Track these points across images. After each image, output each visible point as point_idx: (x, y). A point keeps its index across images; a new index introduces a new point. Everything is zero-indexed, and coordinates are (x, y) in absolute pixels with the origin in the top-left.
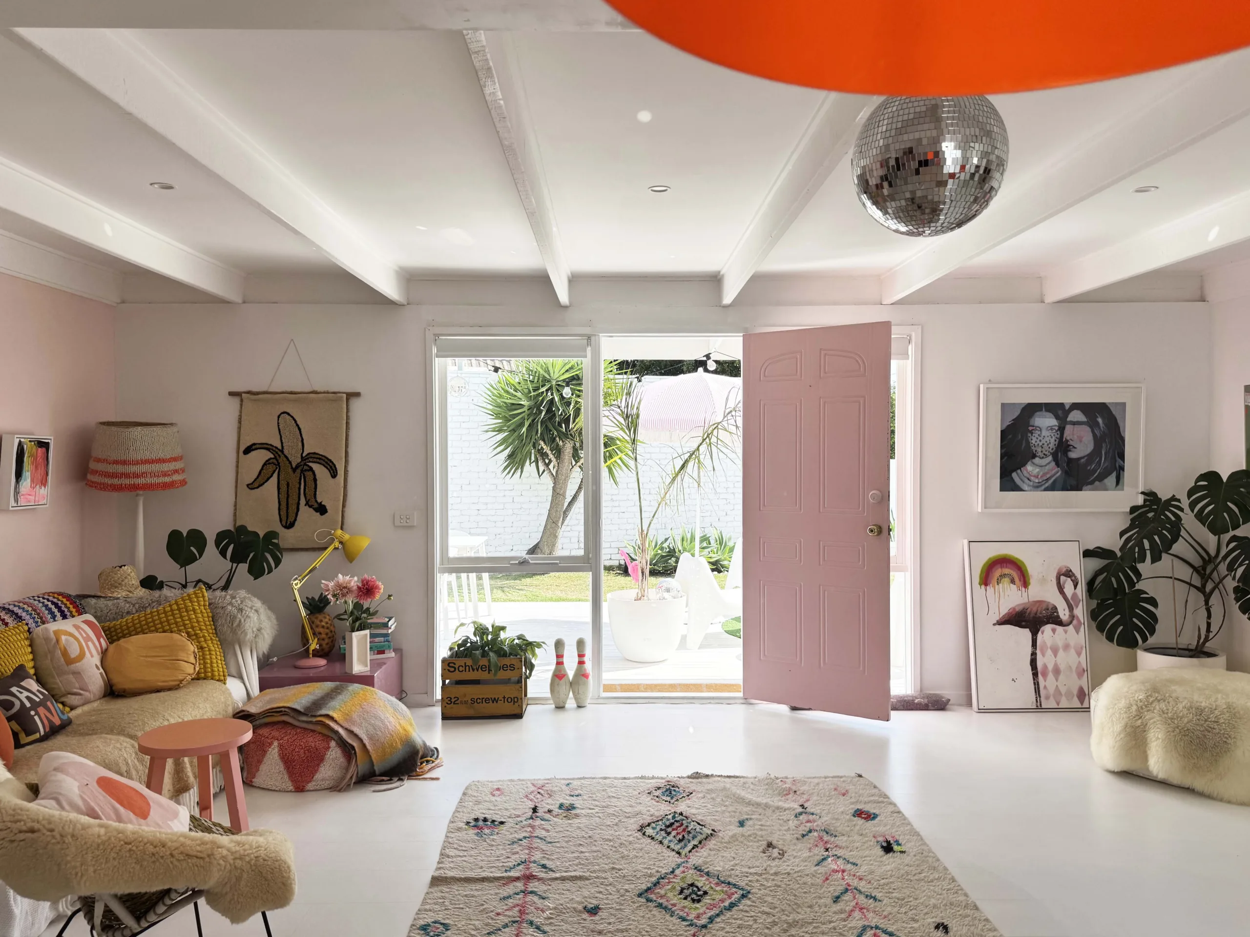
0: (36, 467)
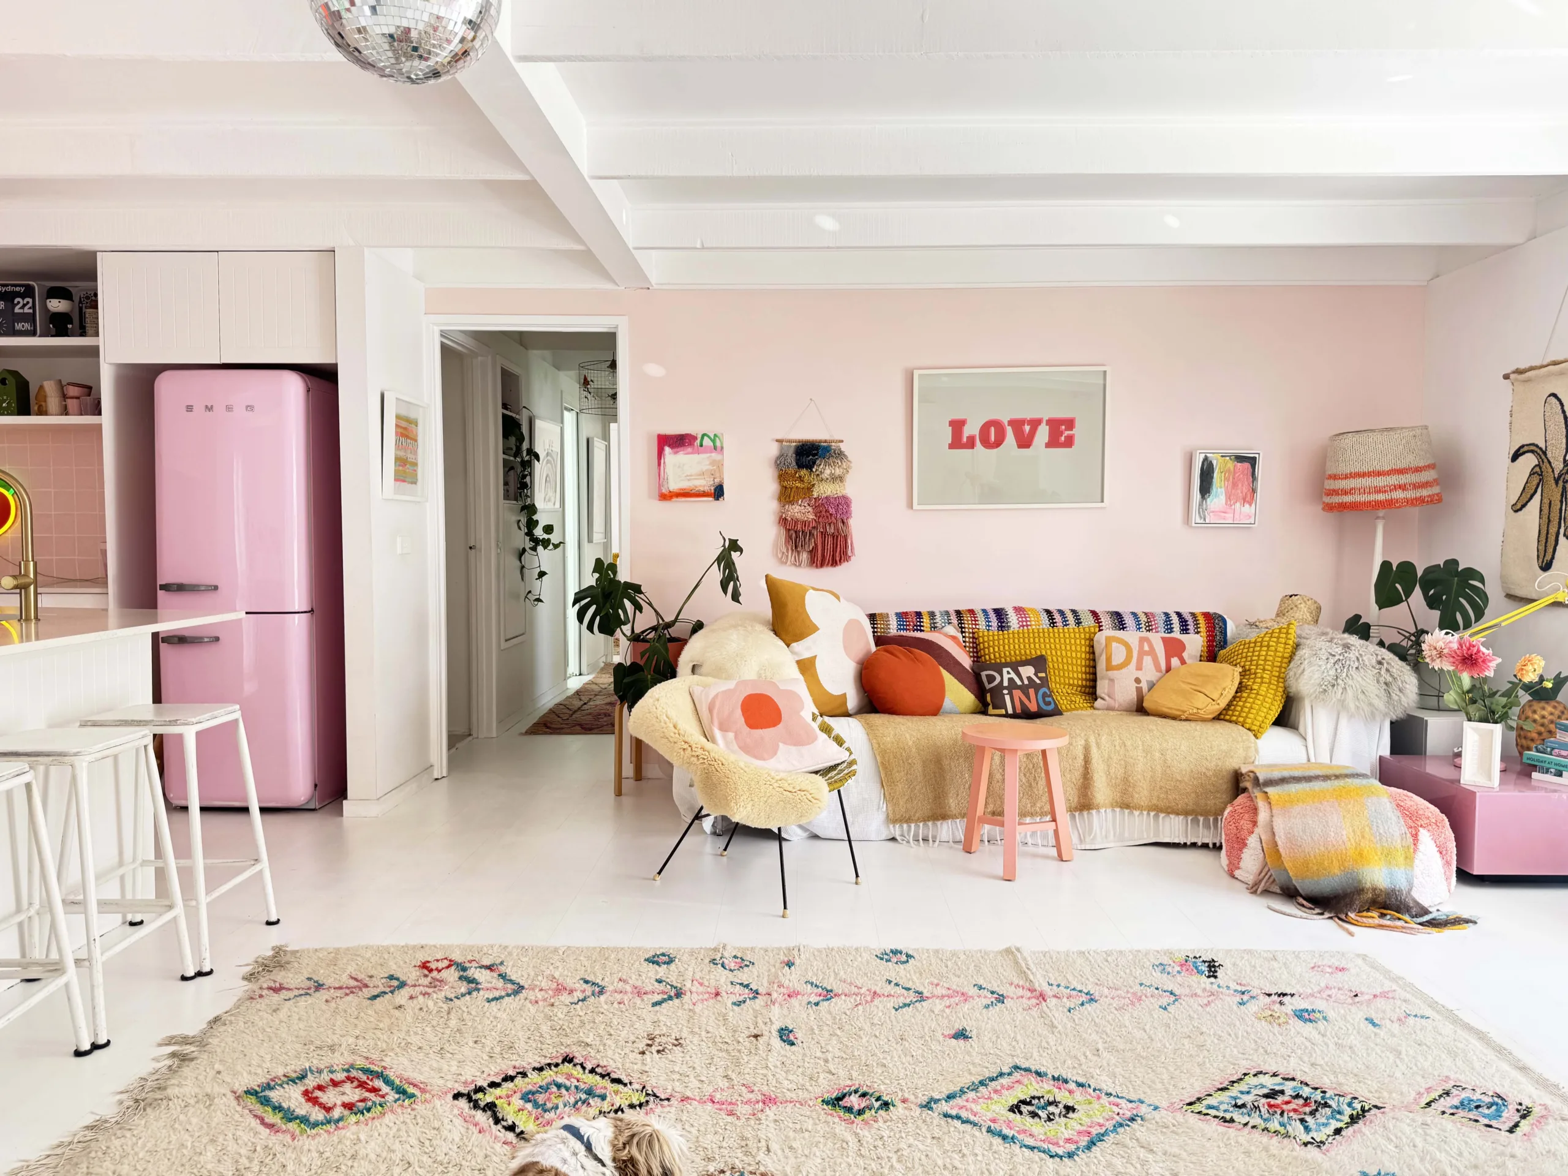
0: (1235, 485)
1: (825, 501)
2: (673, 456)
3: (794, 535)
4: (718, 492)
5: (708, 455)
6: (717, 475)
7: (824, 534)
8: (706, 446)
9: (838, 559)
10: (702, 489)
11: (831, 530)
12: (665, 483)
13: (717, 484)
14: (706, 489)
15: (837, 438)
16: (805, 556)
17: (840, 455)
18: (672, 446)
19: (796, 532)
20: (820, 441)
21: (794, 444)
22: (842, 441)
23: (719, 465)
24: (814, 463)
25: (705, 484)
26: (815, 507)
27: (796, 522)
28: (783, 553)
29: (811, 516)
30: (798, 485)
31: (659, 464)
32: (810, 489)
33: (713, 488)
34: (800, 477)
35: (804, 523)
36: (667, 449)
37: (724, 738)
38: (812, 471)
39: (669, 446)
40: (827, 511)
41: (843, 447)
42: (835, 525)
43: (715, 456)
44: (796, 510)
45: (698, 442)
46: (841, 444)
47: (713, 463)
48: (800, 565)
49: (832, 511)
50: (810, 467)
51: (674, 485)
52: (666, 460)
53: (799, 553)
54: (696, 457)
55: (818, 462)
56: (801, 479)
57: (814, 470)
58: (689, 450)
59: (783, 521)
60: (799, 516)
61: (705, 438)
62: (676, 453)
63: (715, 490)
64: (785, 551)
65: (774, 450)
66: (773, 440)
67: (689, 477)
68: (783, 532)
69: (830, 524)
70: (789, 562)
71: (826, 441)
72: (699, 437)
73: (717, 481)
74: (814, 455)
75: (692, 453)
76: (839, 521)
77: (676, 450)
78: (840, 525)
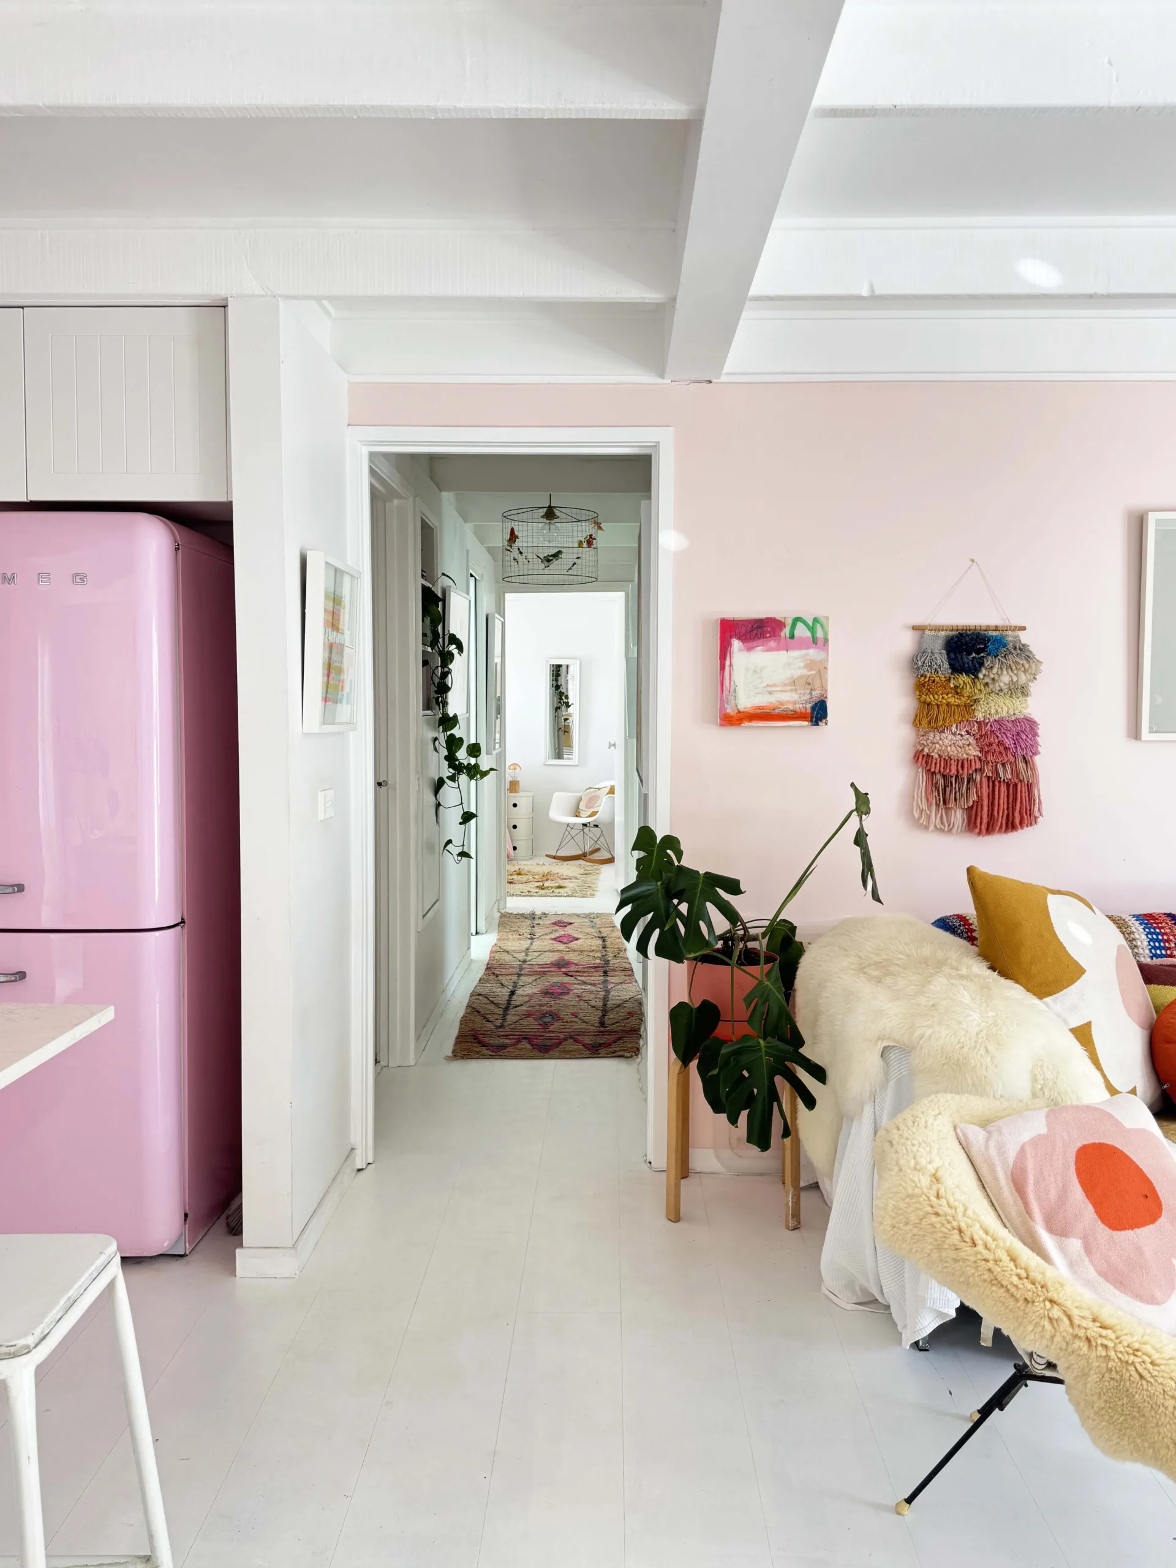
1: (996, 727)
2: (745, 654)
3: (941, 782)
4: (818, 713)
5: (804, 652)
6: (817, 684)
7: (992, 781)
8: (800, 638)
9: (1017, 821)
10: (791, 707)
11: (1006, 774)
12: (731, 698)
13: (816, 699)
14: (799, 707)
15: (1015, 622)
16: (958, 817)
17: (1022, 650)
18: (743, 638)
19: (944, 776)
20: (988, 628)
21: (943, 633)
22: (1023, 628)
23: (821, 670)
24: (981, 664)
25: (797, 699)
26: (980, 738)
27: (947, 761)
28: (922, 811)
29: (974, 752)
30: (952, 700)
31: (722, 668)
32: (969, 707)
33: (809, 706)
34: (956, 687)
35: (961, 763)
36: (736, 644)
37: (1062, 1249)
38: (977, 677)
39: (739, 639)
40: (1000, 743)
41: (1024, 638)
42: (1014, 765)
43: (812, 653)
44: (947, 742)
45: (786, 632)
46: (1021, 634)
47: (811, 665)
48: (950, 831)
49: (1008, 742)
50: (973, 670)
51: (746, 701)
52: (734, 661)
53: (947, 810)
54: (782, 656)
55: (987, 663)
56: (957, 691)
57: (981, 676)
58: (772, 644)
59: (922, 758)
60: (953, 751)
61: (799, 625)
62: (749, 649)
63: (813, 708)
64: (924, 806)
65: (906, 643)
66: (907, 627)
67: (770, 689)
68: (922, 777)
69: (1003, 765)
70: (932, 828)
71: (996, 629)
72: (789, 622)
73: (816, 694)
74: (978, 652)
75: (777, 649)
76: (1020, 758)
77: (750, 644)
78: (1021, 765)
